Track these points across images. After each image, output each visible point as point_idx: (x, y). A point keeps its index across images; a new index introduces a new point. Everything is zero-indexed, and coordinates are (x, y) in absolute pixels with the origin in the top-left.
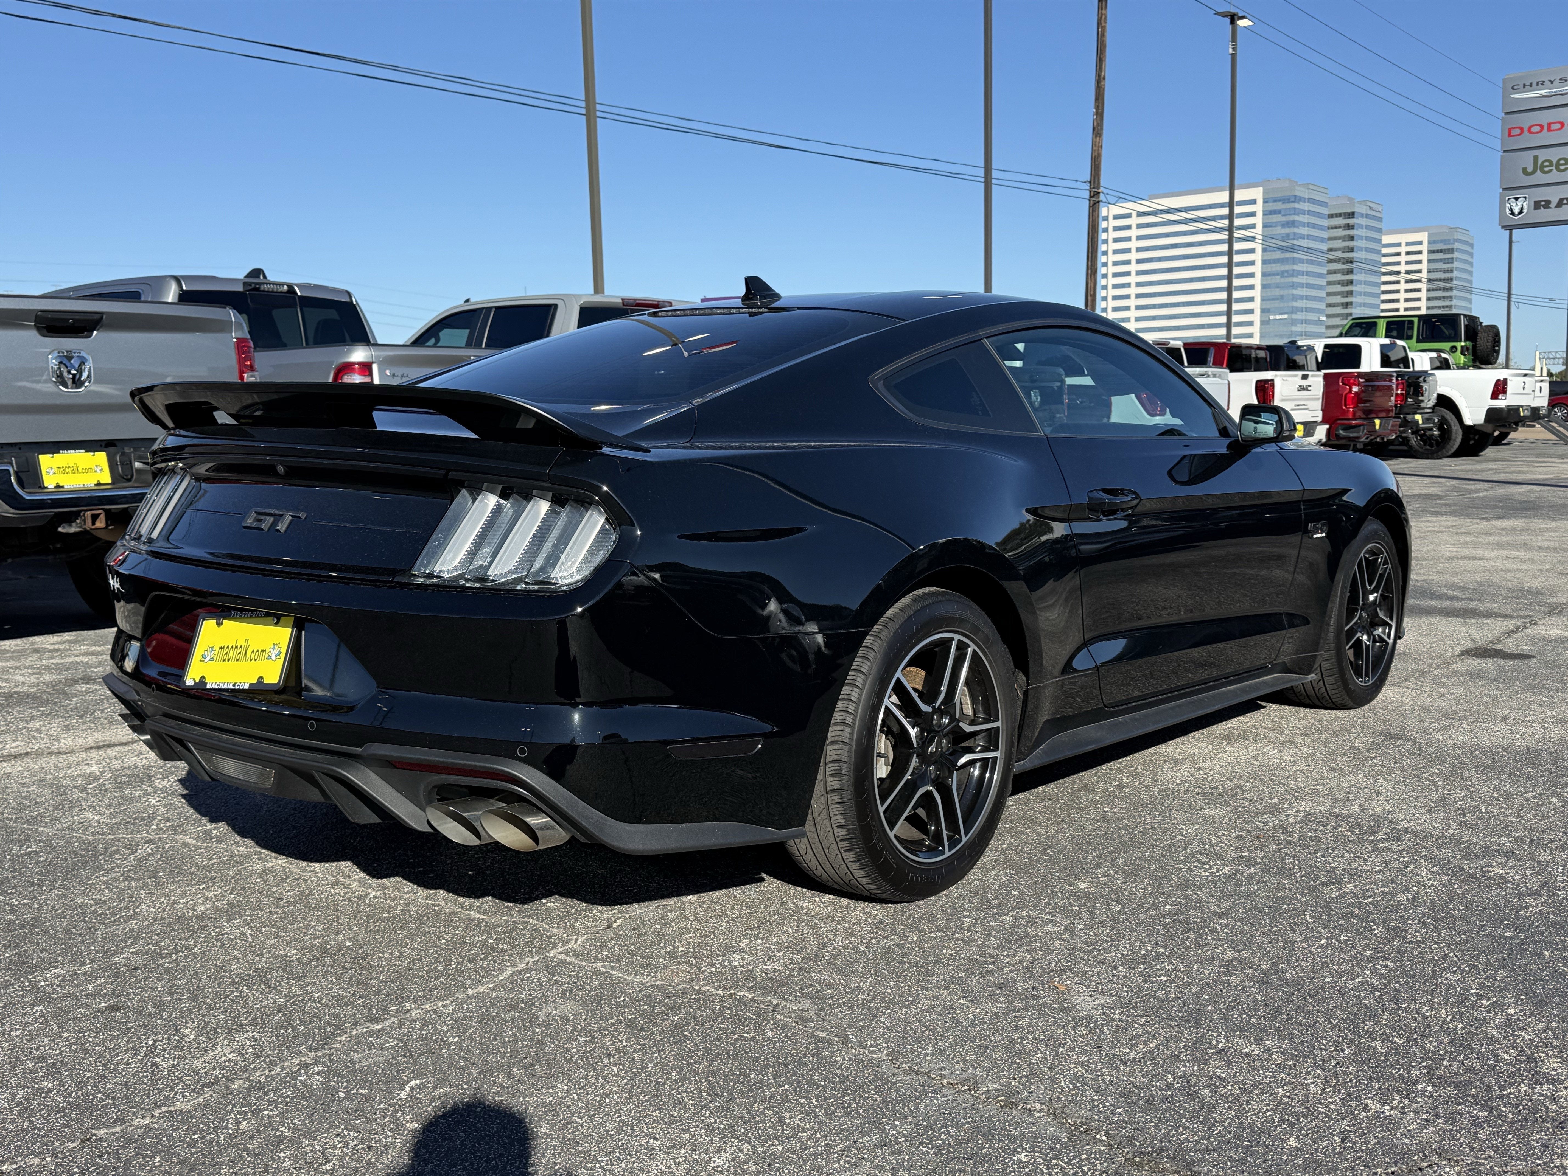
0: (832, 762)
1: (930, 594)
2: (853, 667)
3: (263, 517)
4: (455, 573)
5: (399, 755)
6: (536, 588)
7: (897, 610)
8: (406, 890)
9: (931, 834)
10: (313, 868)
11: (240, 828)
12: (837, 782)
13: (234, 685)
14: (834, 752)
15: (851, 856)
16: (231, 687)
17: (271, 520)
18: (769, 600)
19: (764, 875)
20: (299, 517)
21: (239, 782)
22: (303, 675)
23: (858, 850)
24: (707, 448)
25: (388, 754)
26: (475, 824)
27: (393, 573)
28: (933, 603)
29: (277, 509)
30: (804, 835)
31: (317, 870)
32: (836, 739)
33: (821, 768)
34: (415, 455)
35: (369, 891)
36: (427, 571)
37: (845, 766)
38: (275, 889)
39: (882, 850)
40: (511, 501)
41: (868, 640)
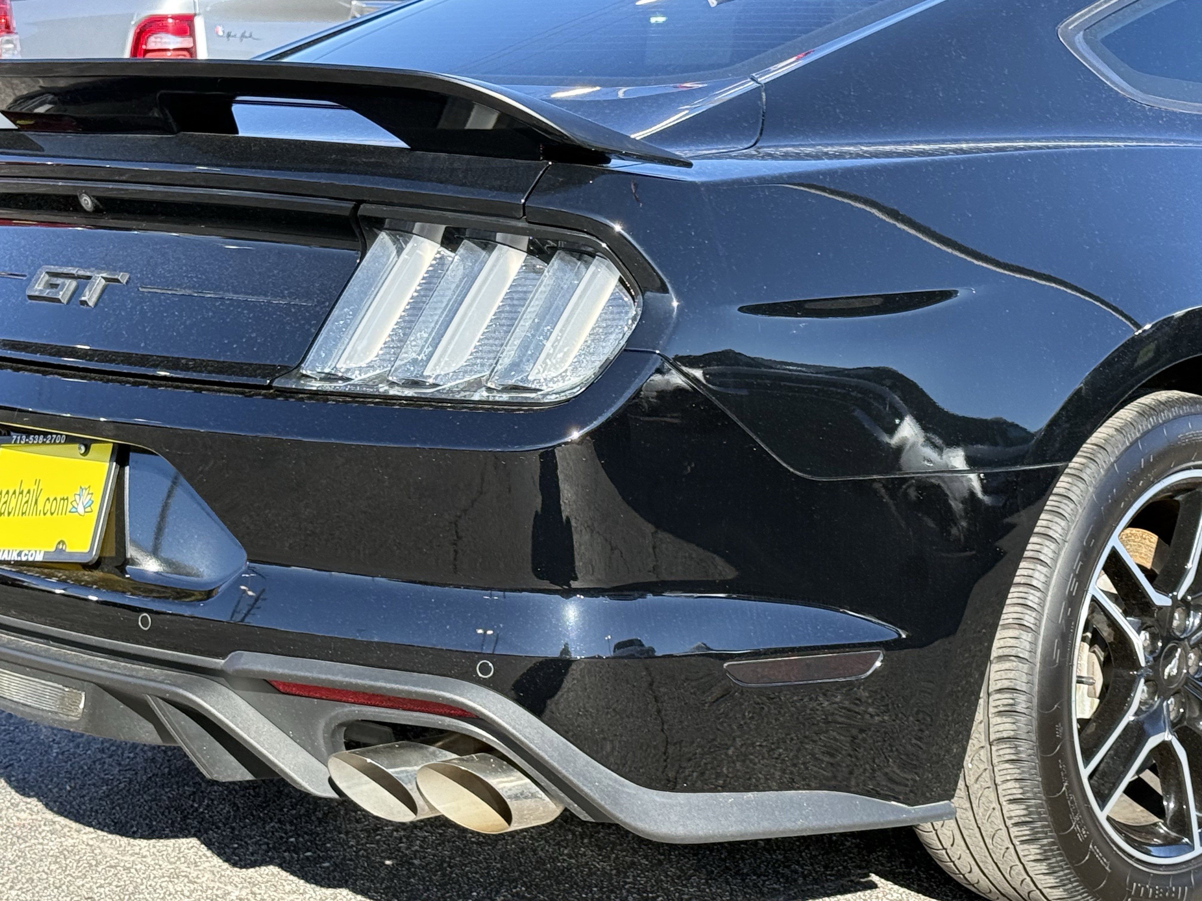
0: (1000, 691)
1: (1169, 404)
2: (1036, 530)
3: (59, 281)
4: (371, 374)
5: (287, 671)
6: (505, 397)
7: (1112, 431)
8: (288, 888)
9: (1169, 814)
10: (137, 849)
11: (17, 780)
12: (1008, 726)
13: (19, 554)
14: (1004, 675)
15: (1032, 851)
16: (14, 557)
17: (72, 284)
18: (902, 419)
19: (874, 878)
20: (117, 281)
21: (27, 710)
22: (128, 538)
23: (1045, 841)
24: (786, 156)
25: (268, 669)
26: (408, 787)
27: (273, 372)
28: (1175, 418)
29: (81, 266)
30: (952, 814)
31: (144, 852)
32: (1007, 651)
33: (981, 701)
34: (303, 178)
35: (229, 888)
36: (327, 370)
37: (1022, 699)
38: (79, 882)
39: (1087, 841)
40: (461, 250)
41: (1062, 484)
